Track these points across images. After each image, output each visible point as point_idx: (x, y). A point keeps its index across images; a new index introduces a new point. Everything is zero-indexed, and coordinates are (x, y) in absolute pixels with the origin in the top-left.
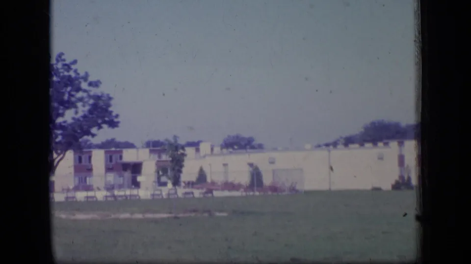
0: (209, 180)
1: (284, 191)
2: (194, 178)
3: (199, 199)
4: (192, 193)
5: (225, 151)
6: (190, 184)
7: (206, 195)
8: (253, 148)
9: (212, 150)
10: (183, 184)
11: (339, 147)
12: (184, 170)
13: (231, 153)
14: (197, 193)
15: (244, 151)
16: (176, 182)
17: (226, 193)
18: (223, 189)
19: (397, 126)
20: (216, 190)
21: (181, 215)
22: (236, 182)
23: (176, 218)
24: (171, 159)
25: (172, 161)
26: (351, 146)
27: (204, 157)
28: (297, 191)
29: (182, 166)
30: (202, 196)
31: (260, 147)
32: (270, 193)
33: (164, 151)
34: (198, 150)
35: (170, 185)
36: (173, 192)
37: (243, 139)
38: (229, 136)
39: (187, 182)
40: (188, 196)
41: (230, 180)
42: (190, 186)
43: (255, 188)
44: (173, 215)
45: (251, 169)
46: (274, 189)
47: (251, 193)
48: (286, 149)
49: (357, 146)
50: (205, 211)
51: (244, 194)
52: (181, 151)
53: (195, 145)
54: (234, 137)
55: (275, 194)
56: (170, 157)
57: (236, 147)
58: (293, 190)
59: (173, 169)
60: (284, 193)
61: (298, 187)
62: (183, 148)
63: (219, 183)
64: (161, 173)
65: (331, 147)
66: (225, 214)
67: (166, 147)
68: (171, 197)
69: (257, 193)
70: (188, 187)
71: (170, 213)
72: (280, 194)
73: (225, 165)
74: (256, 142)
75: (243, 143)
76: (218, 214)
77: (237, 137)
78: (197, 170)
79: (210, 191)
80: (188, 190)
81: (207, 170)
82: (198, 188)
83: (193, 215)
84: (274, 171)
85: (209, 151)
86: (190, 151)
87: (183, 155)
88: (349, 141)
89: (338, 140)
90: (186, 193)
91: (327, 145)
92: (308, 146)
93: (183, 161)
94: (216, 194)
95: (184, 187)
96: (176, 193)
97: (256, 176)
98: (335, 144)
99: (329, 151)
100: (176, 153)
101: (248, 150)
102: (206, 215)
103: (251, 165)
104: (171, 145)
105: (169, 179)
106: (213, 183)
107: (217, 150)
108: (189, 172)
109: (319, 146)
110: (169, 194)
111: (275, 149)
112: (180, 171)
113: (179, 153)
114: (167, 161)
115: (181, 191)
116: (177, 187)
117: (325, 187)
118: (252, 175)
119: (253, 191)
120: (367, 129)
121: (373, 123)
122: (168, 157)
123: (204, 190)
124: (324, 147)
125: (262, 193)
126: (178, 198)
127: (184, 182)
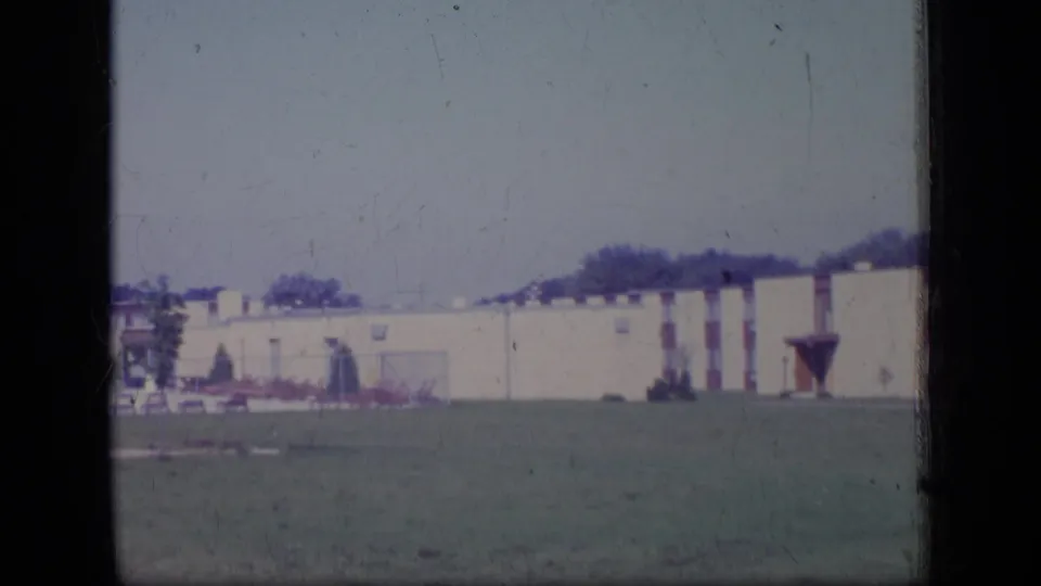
0: (238, 374)
1: (406, 400)
2: (204, 371)
3: (215, 416)
4: (201, 404)
5: (274, 309)
6: (195, 384)
7: (233, 408)
8: (337, 304)
9: (246, 306)
10: (180, 384)
11: (529, 303)
12: (182, 350)
13: (287, 314)
14: (212, 404)
15: (317, 311)
16: (164, 378)
17: (276, 405)
18: (269, 396)
19: (658, 257)
20: (255, 397)
21: (174, 453)
22: (299, 380)
23: (164, 459)
24: (151, 327)
25: (155, 332)
26: (555, 302)
27: (228, 322)
28: (436, 401)
29: (177, 342)
30: (221, 410)
31: (353, 302)
32: (373, 405)
33: (138, 308)
34: (213, 308)
35: (151, 386)
36: (156, 400)
37: (313, 283)
38: (283, 277)
39: (188, 380)
40: (190, 410)
41: (285, 375)
42: (197, 388)
43: (342, 395)
44: (156, 453)
45: (331, 351)
46: (382, 395)
47: (333, 406)
48: (410, 308)
49: (569, 301)
50: (226, 445)
51: (317, 406)
52: (175, 310)
53: (208, 295)
54: (293, 279)
55: (386, 407)
56: (152, 321)
57: (299, 302)
58: (425, 398)
59: (158, 349)
60: (405, 406)
61: (437, 393)
62: (180, 301)
63: (261, 383)
64: (131, 358)
65: (512, 304)
66: (274, 452)
67: (143, 302)
68: (154, 411)
69: (345, 406)
70: (193, 391)
71: (151, 447)
72: (398, 407)
73: (273, 341)
74: (344, 291)
75: (314, 295)
76: (256, 451)
77: (302, 279)
78: (212, 352)
79: (240, 400)
80: (192, 397)
81: (233, 352)
82: (214, 394)
83: (204, 451)
84: (383, 356)
85: (238, 311)
86: (195, 310)
87: (180, 317)
88: (551, 291)
89: (528, 288)
90: (188, 404)
91: (503, 299)
92: (459, 302)
93: (180, 331)
94: (255, 405)
95: (184, 390)
96: (164, 403)
97: (344, 366)
98: (520, 298)
99: (507, 313)
100: (165, 312)
101: (327, 309)
102: (232, 452)
103: (332, 342)
104: (152, 296)
105: (149, 370)
106: (248, 382)
107: (256, 307)
108: (194, 357)
109: (485, 302)
110: (148, 406)
111: (385, 309)
112: (174, 354)
113: (171, 313)
114: (143, 331)
115: (175, 400)
116: (166, 390)
117: (496, 392)
118: (335, 365)
119: (336, 399)
120: (591, 264)
121: (605, 253)
122: (146, 321)
123: (225, 399)
124: (495, 304)
125: (356, 406)
126: (169, 414)
127: (183, 379)
